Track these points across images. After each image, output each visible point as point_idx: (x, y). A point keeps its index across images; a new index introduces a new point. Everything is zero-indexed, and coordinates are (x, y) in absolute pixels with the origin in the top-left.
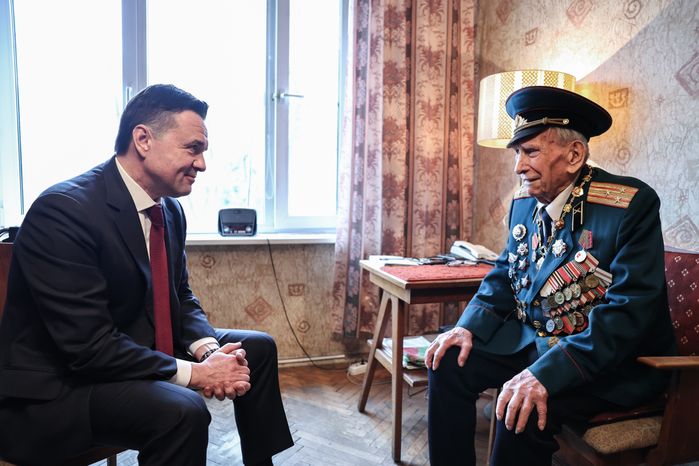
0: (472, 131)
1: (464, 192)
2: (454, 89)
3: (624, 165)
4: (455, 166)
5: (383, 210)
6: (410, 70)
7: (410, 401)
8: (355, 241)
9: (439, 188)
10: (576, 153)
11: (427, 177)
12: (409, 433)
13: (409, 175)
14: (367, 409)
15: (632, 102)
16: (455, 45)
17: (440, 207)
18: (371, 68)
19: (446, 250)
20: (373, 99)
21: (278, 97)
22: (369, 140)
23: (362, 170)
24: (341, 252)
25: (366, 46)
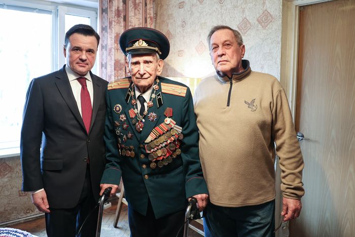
10: (159, 65)
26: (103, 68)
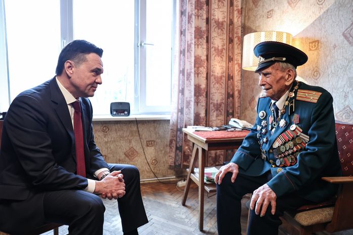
0: (240, 62)
1: (236, 93)
2: (231, 41)
3: (317, 79)
4: (231, 80)
5: (195, 102)
6: (208, 31)
7: (208, 200)
8: (180, 118)
9: (223, 91)
10: (290, 75)
11: (217, 85)
12: (208, 216)
13: (208, 85)
14: (186, 204)
15: (321, 47)
16: (231, 18)
17: (224, 101)
18: (188, 30)
19: (227, 123)
20: (189, 46)
21: (141, 45)
22: (187, 67)
23: (183, 82)
24: (173, 124)
25: (185, 19)
26: (182, 35)
